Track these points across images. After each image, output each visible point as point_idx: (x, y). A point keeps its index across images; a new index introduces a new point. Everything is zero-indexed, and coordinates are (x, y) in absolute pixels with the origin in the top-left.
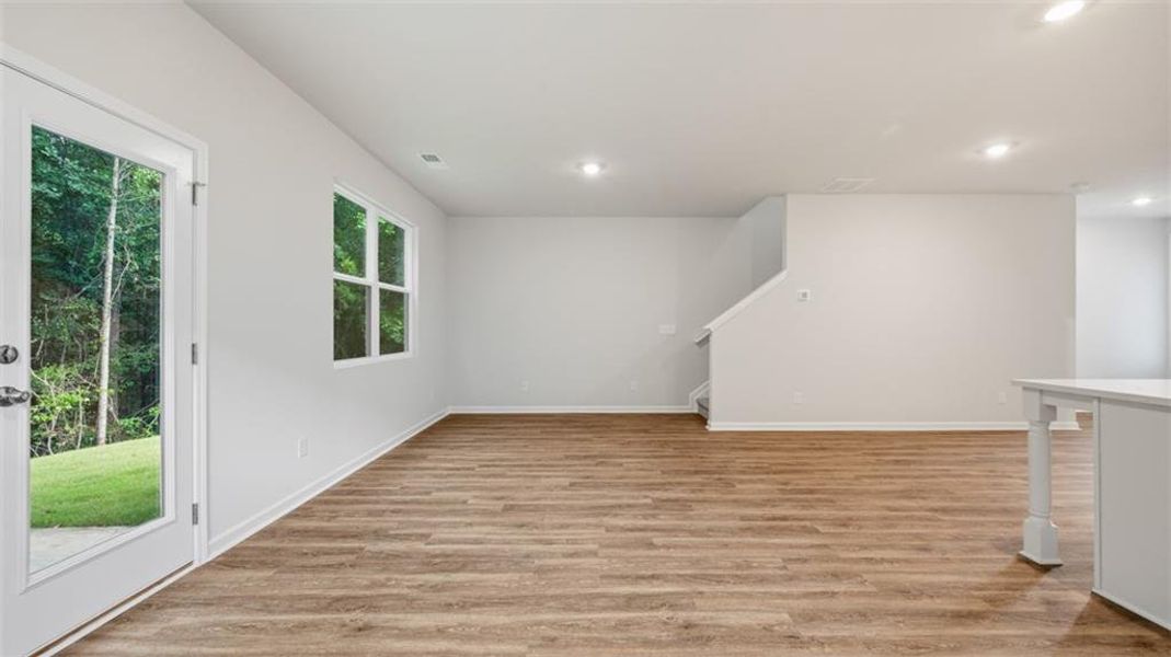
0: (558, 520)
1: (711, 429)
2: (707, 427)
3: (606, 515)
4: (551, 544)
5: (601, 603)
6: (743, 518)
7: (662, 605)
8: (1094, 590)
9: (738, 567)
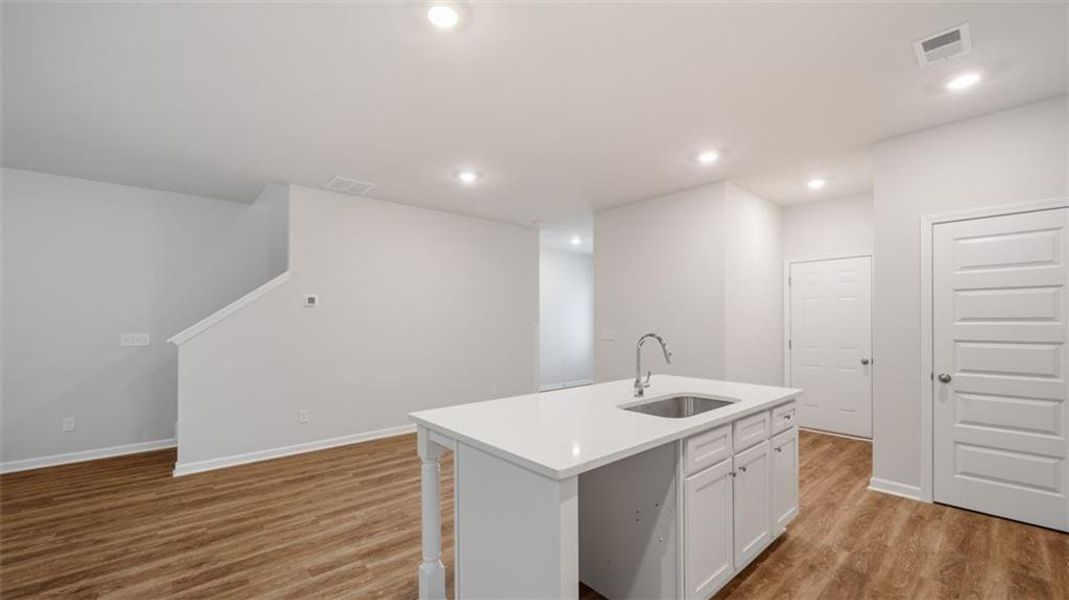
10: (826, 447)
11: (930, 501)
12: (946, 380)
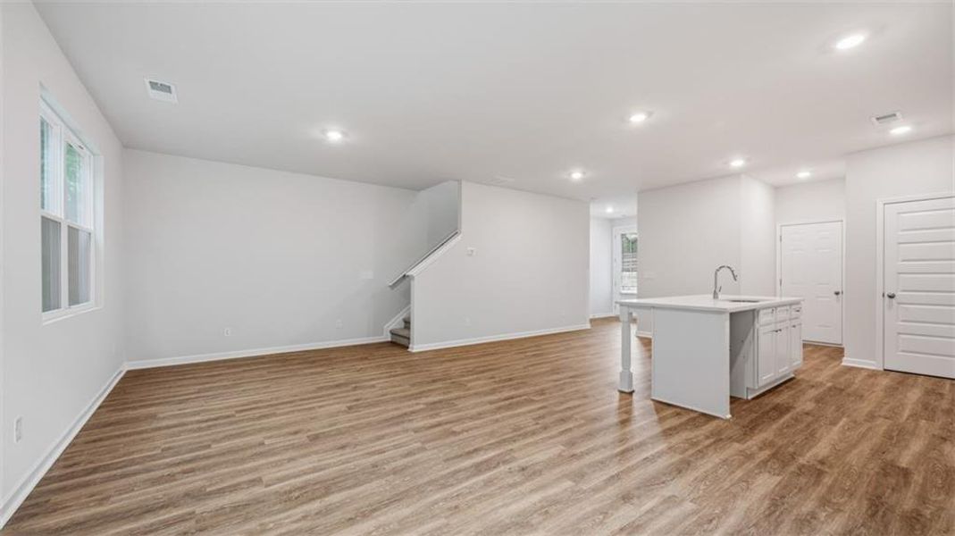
0: (371, 435)
1: (414, 351)
2: (409, 350)
3: (403, 422)
4: (384, 452)
5: (461, 476)
6: (491, 403)
7: (498, 463)
8: (653, 398)
9: (515, 430)
10: (810, 349)
11: (881, 369)
12: (891, 297)
